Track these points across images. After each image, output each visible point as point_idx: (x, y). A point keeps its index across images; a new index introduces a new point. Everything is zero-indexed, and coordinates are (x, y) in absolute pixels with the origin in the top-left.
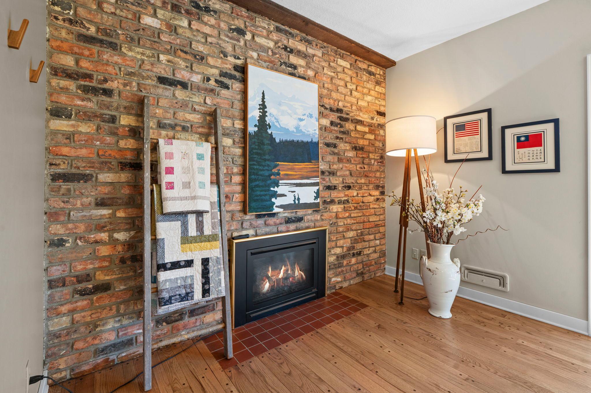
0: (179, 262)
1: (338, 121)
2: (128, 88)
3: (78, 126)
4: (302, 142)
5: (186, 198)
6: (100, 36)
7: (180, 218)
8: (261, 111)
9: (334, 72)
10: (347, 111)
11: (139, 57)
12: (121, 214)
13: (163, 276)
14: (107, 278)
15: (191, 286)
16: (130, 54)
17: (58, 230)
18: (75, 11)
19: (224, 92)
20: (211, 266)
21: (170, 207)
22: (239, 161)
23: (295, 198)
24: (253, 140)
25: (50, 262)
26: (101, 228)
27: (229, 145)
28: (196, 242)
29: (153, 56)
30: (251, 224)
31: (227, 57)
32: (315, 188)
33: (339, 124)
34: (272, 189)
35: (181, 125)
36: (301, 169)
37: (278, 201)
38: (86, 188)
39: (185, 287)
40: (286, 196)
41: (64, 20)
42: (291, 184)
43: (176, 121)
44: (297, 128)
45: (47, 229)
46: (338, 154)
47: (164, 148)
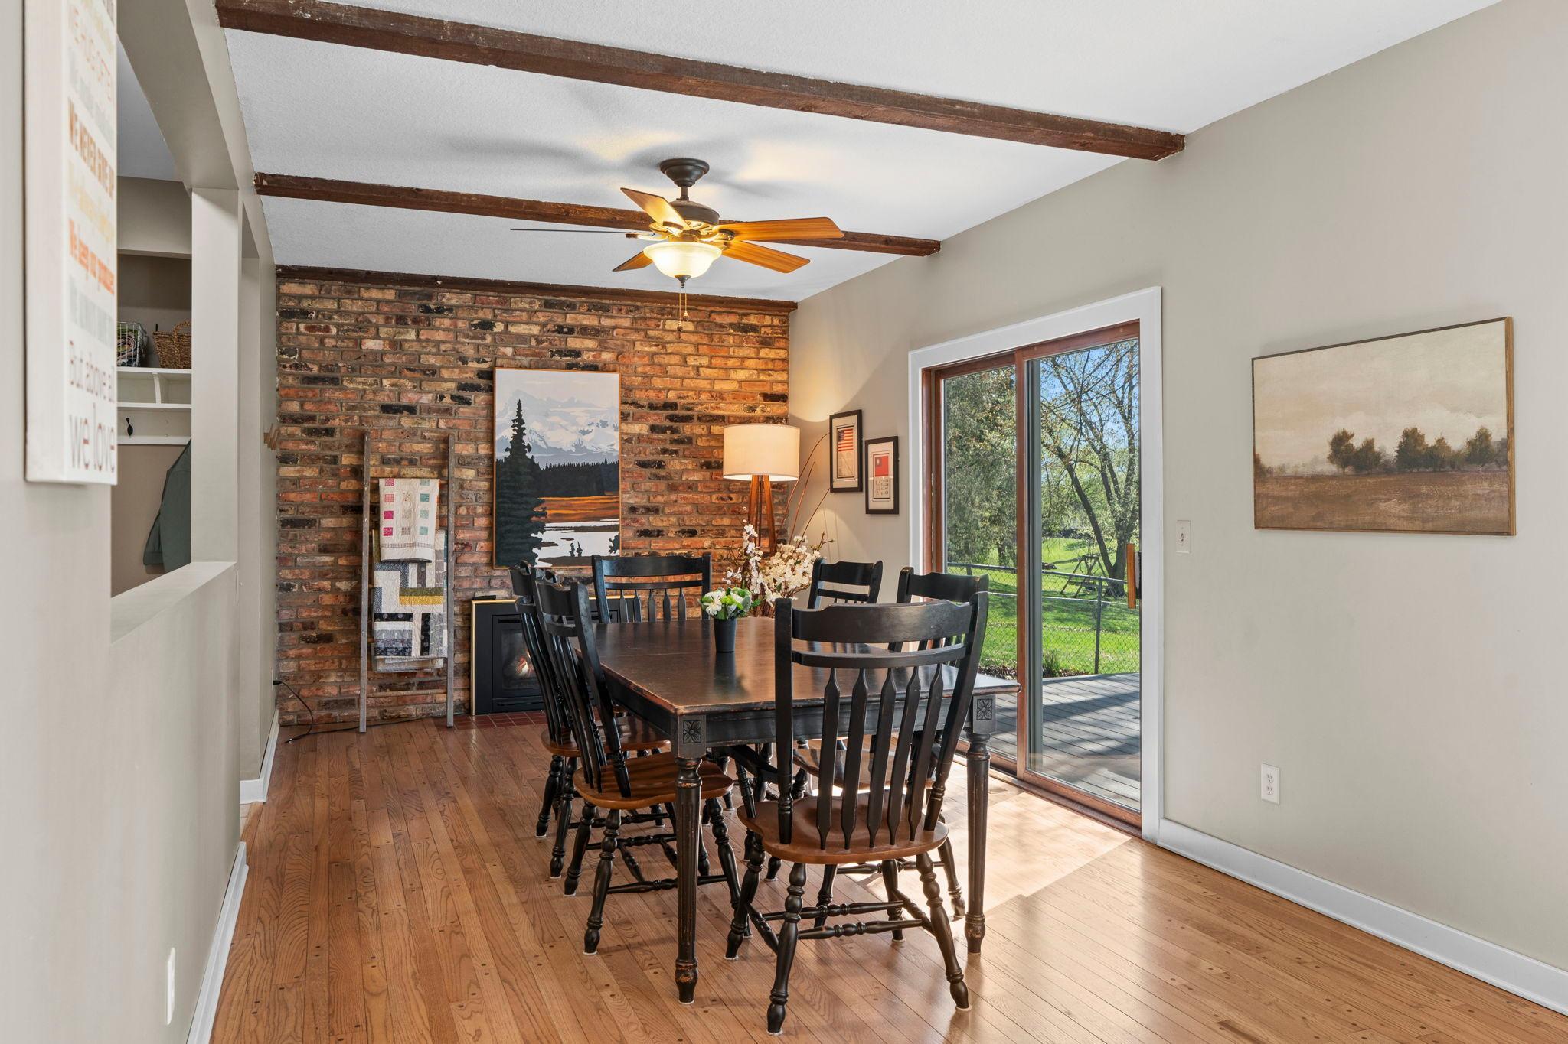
0: (396, 614)
1: (668, 423)
2: (349, 424)
3: (303, 471)
4: (587, 465)
5: (404, 546)
6: (323, 374)
7: (400, 567)
8: (516, 428)
9: (657, 346)
10: (688, 404)
11: (360, 387)
12: (342, 562)
13: (380, 626)
14: (330, 628)
15: (409, 641)
16: (351, 386)
17: (286, 574)
18: (300, 356)
19: (464, 410)
20: (433, 625)
21: (388, 554)
22: (486, 498)
23: (573, 549)
24: (504, 470)
25: (281, 606)
26: (323, 576)
27: (470, 478)
28: (416, 595)
29: (376, 383)
30: (503, 583)
31: (467, 363)
32: (613, 535)
33: (670, 428)
34: (533, 535)
35: (407, 459)
36: (585, 505)
37: (542, 553)
38: (310, 534)
39: (402, 641)
40: (557, 545)
41: (291, 367)
42: (566, 528)
43: (403, 454)
44: (579, 446)
45: (277, 573)
46: (667, 478)
47: (385, 489)
